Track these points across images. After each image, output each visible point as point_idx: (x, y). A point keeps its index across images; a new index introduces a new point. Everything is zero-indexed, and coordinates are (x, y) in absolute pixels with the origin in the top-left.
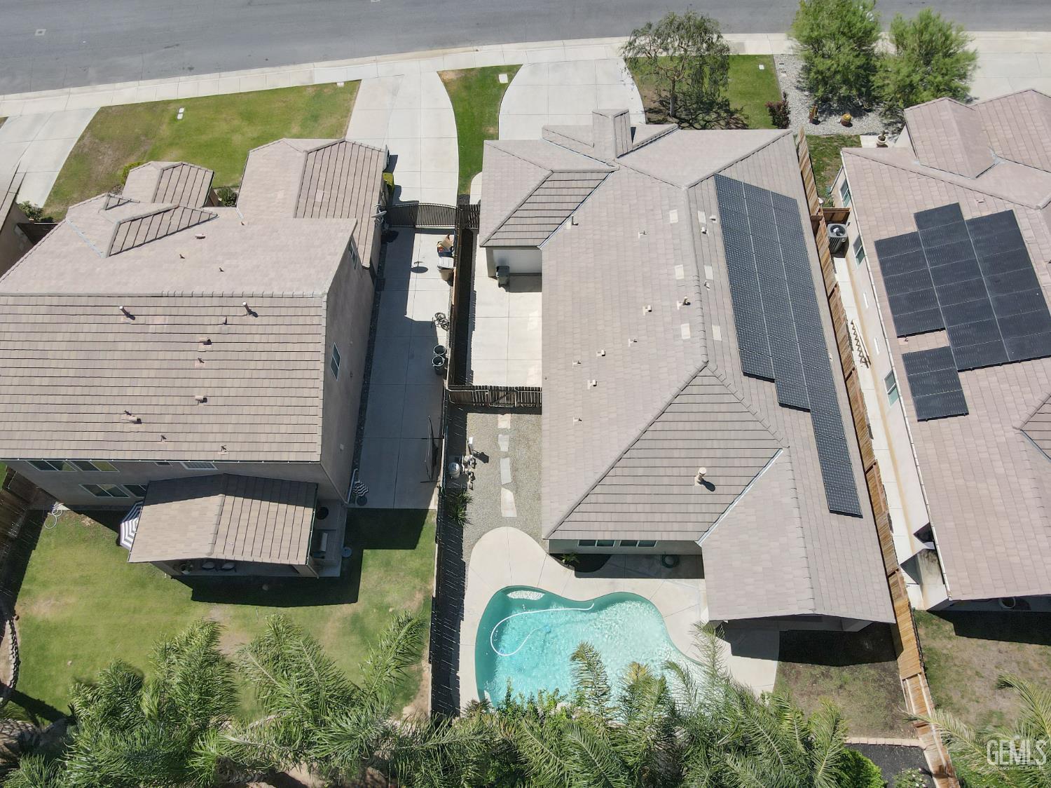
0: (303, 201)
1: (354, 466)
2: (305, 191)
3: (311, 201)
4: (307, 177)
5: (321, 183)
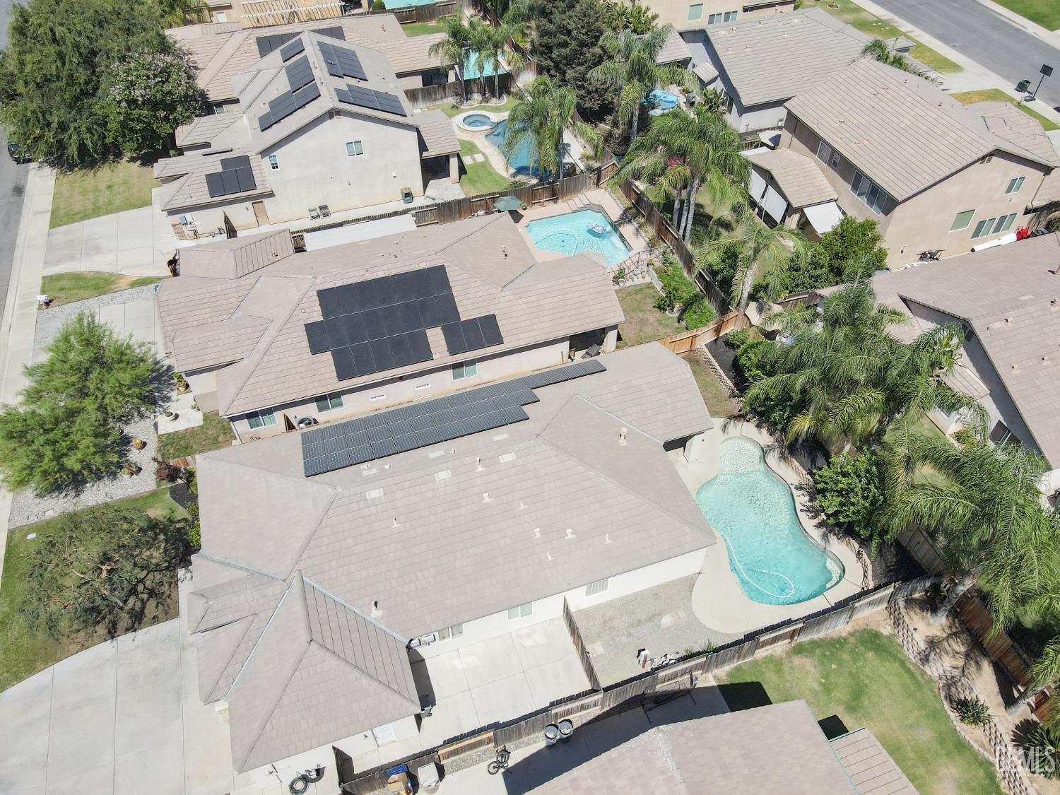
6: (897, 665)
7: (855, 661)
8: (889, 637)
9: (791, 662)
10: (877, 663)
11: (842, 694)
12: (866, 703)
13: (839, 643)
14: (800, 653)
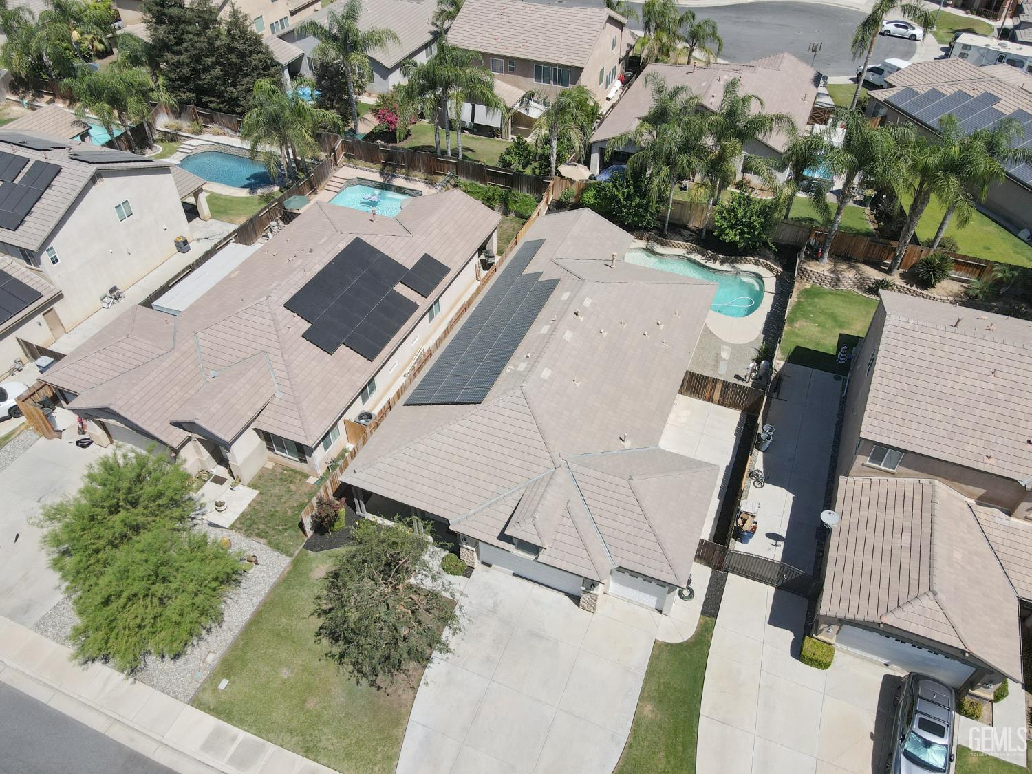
0: (927, 530)
1: (845, 397)
2: (926, 541)
3: (916, 532)
4: (925, 558)
5: (906, 554)
6: (830, 295)
7: (815, 306)
8: (812, 287)
9: (796, 327)
10: (823, 301)
11: (829, 323)
12: (842, 319)
13: (798, 305)
14: (793, 321)
